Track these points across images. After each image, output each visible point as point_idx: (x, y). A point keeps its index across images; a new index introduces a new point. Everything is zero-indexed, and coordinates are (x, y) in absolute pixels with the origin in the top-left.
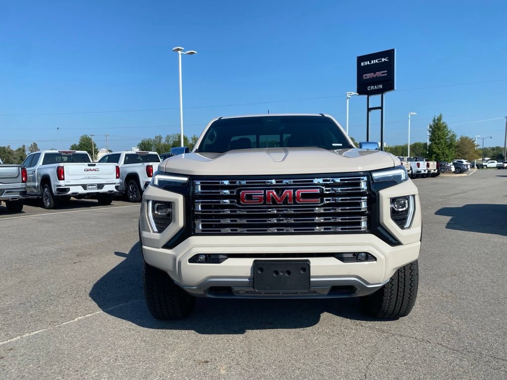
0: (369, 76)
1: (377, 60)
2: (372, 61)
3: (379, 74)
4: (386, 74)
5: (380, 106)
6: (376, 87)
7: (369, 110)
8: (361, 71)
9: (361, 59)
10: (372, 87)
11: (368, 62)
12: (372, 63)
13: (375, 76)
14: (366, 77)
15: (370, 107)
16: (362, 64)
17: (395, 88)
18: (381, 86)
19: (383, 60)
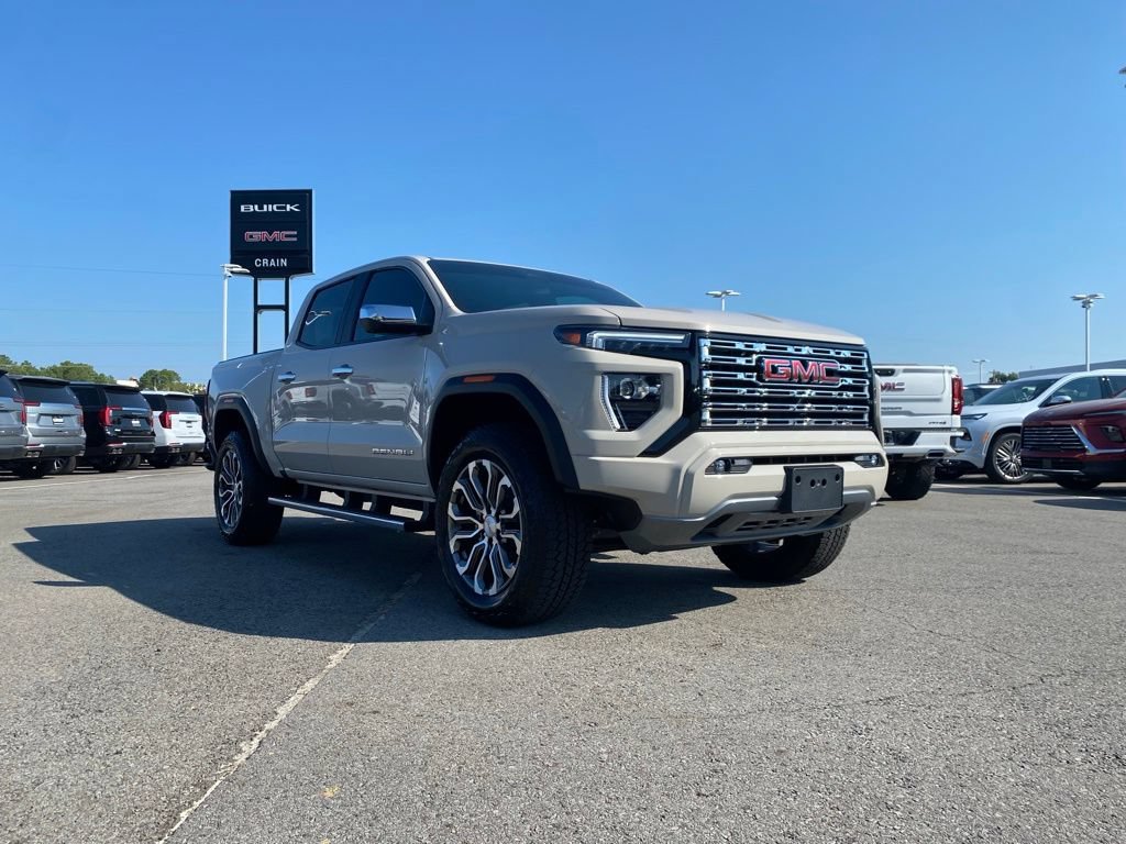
0: (257, 236)
1: (275, 206)
2: (265, 206)
3: (279, 236)
4: (295, 239)
5: (283, 303)
6: (273, 263)
7: (258, 308)
8: (239, 223)
9: (238, 198)
10: (265, 261)
11: (256, 207)
12: (265, 210)
13: (271, 238)
14: (251, 237)
15: (259, 303)
16: (243, 208)
17: (314, 271)
18: (284, 262)
19: (288, 207)
